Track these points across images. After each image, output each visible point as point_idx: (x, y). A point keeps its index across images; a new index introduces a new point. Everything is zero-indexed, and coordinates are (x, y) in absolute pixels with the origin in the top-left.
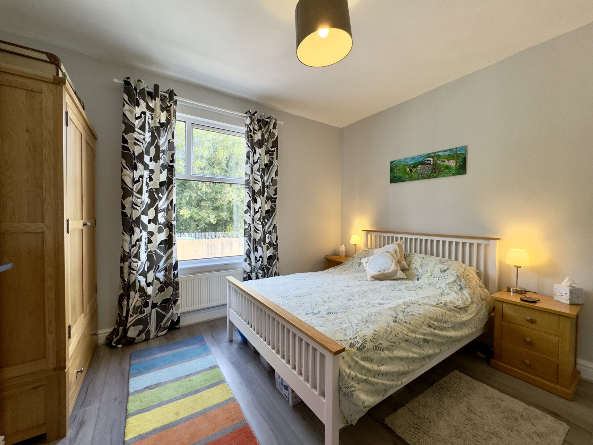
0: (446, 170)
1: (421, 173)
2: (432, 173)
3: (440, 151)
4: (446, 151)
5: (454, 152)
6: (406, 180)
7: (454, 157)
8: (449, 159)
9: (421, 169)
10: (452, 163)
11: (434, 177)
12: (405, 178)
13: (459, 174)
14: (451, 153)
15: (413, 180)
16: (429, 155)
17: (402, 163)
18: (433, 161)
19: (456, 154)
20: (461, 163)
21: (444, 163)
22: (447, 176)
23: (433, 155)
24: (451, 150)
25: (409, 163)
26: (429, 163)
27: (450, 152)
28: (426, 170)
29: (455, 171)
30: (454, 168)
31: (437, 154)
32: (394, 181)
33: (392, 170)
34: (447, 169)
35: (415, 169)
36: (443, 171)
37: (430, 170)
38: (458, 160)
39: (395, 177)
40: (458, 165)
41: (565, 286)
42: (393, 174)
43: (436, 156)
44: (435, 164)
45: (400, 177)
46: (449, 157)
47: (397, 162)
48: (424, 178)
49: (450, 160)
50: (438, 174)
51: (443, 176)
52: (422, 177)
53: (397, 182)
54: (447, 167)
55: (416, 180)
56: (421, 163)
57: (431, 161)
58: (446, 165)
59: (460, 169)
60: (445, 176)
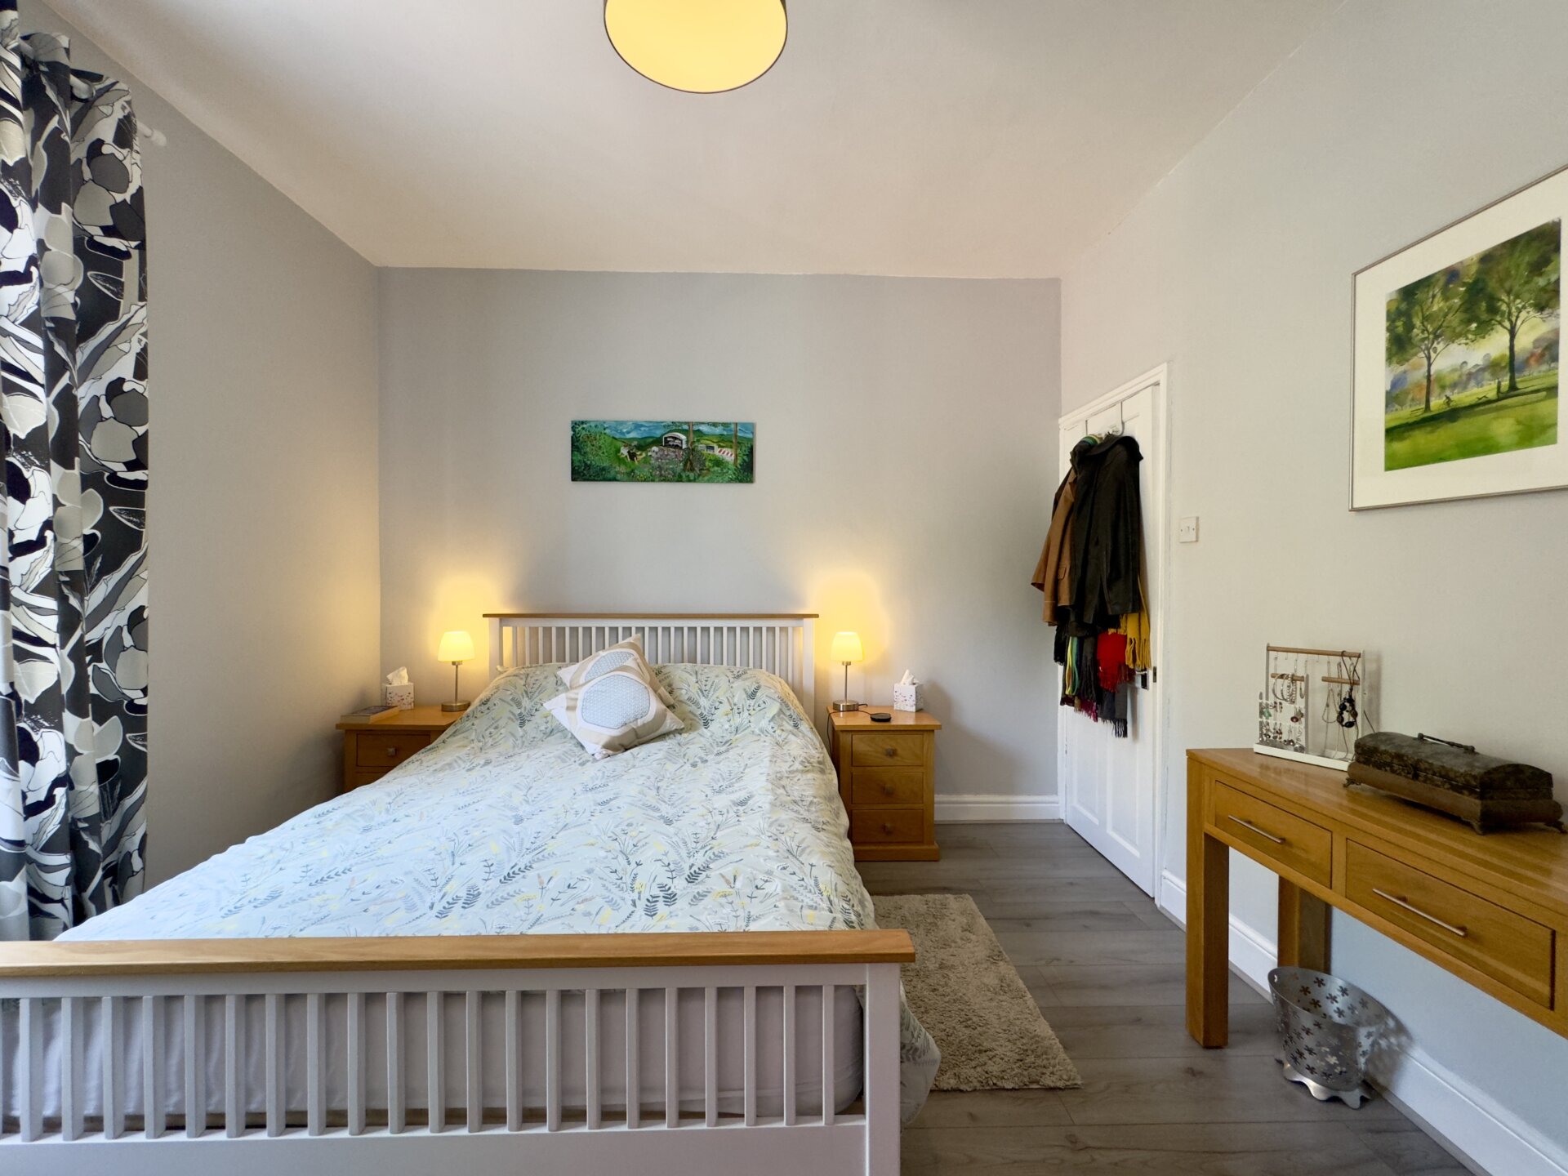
0: (716, 468)
1: (659, 467)
2: (684, 470)
3: (703, 423)
4: (715, 425)
5: (731, 430)
6: (619, 477)
7: (732, 442)
8: (722, 444)
9: (659, 455)
10: (728, 455)
11: (690, 481)
12: (617, 473)
13: (741, 481)
14: (725, 433)
15: (638, 481)
16: (676, 426)
17: (607, 431)
18: (687, 442)
19: (736, 436)
20: (745, 457)
21: (710, 452)
22: (718, 482)
23: (686, 427)
24: (725, 425)
25: (628, 436)
26: (677, 446)
27: (724, 430)
28: (671, 461)
29: (734, 474)
30: (731, 466)
31: (696, 428)
32: (584, 475)
33: (576, 445)
34: (718, 466)
35: (644, 455)
36: (708, 470)
37: (681, 462)
38: (739, 451)
39: (588, 467)
40: (739, 462)
41: (907, 684)
42: (580, 457)
43: (693, 431)
44: (692, 451)
45: (603, 469)
46: (723, 441)
47: (593, 425)
48: (665, 480)
49: (723, 447)
50: (699, 475)
51: (708, 481)
52: (661, 475)
53: (594, 480)
54: (718, 463)
55: (645, 481)
56: (657, 442)
57: (681, 441)
58: (714, 455)
59: (745, 471)
60: (713, 482)
